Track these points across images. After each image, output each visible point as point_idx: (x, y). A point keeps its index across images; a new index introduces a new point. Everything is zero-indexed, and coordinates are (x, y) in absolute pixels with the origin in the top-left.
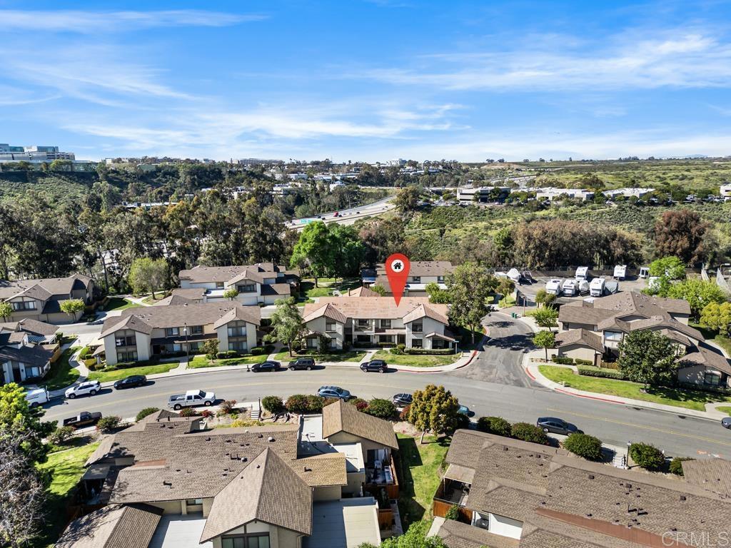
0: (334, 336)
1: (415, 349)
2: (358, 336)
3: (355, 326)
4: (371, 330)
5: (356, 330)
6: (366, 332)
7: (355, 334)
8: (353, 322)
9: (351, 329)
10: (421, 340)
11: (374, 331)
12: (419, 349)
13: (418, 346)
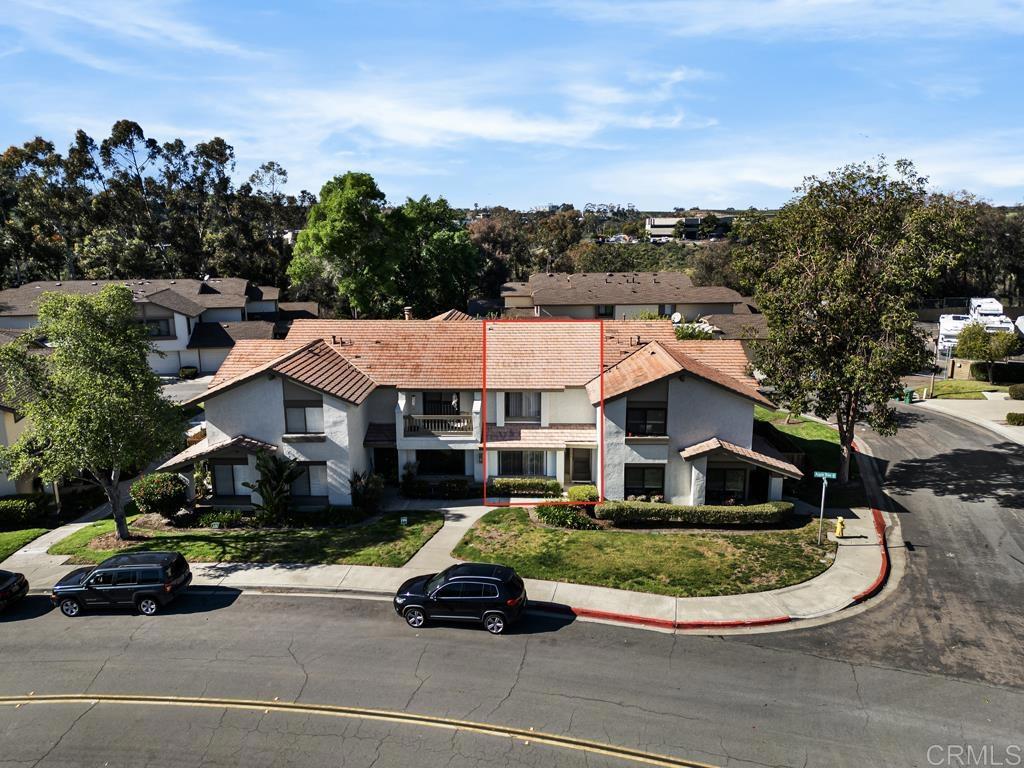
0: (316, 451)
1: (636, 503)
2: (420, 453)
3: (407, 418)
4: (468, 430)
5: (412, 430)
6: (450, 440)
7: (408, 446)
8: (402, 402)
9: (392, 427)
10: (661, 468)
11: (476, 435)
12: (654, 504)
13: (649, 494)
